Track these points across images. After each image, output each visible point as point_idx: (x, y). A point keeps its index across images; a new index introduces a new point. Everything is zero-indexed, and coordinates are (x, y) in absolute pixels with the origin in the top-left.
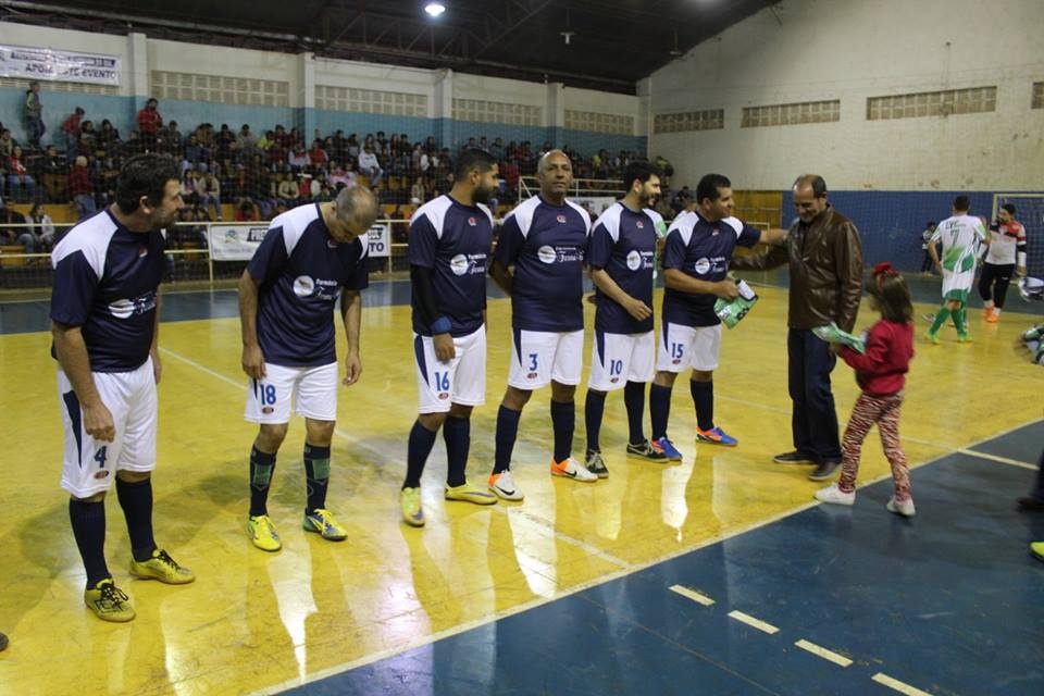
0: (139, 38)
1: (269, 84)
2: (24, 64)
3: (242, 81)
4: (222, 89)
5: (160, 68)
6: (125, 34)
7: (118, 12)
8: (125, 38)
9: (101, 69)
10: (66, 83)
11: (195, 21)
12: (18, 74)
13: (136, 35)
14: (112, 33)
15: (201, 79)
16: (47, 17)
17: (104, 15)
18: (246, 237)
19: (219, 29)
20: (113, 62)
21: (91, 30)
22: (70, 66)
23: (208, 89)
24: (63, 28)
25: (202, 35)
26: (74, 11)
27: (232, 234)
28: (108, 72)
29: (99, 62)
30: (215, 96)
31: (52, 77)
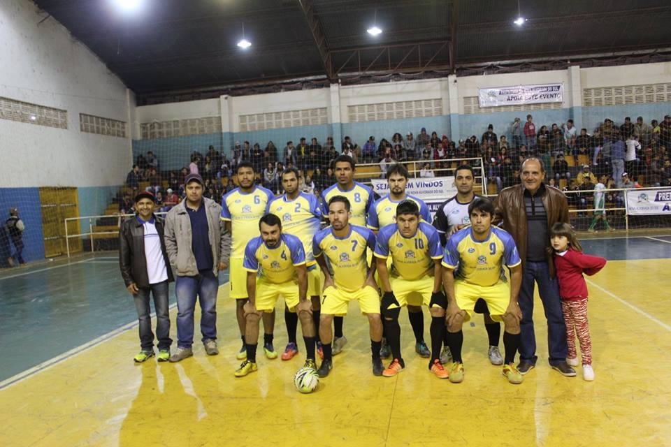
0: (575, 69)
1: (670, 85)
2: (506, 97)
3: (649, 87)
4: (634, 95)
5: (589, 87)
6: (566, 68)
7: (562, 55)
8: (566, 70)
9: (552, 93)
10: (529, 105)
11: (613, 51)
12: (503, 103)
13: (573, 67)
14: (557, 69)
15: (618, 89)
16: (519, 66)
17: (553, 58)
18: (654, 198)
19: (631, 53)
20: (559, 87)
21: (545, 69)
22: (533, 94)
23: (624, 96)
24: (528, 71)
25: (619, 59)
26: (535, 60)
27: (643, 196)
28: (555, 94)
29: (550, 89)
30: (629, 100)
31: (522, 102)
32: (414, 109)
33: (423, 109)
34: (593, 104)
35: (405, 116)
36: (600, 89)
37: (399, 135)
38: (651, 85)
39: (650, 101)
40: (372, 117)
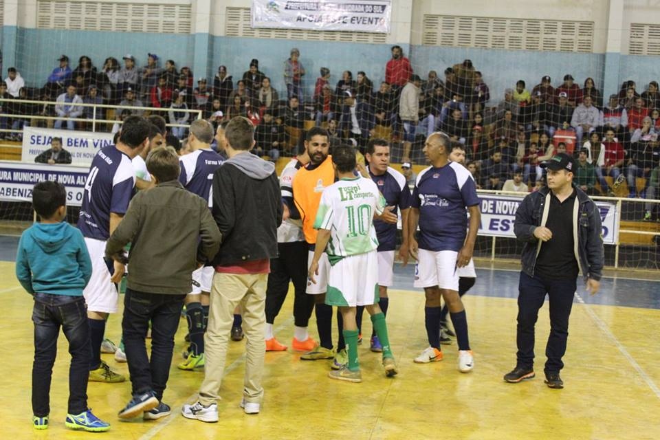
1: (568, 26)
2: (296, 15)
3: (533, 25)
4: (508, 34)
5: (433, 12)
10: (334, 32)
12: (291, 25)
15: (483, 21)
20: (384, 7)
22: (340, 14)
23: (490, 33)
28: (377, 19)
29: (369, 9)
30: (499, 42)
31: (320, 26)
32: (145, 18)
33: (161, 19)
34: (439, 42)
35: (129, 28)
36: (453, 17)
37: (115, 62)
38: (537, 21)
39: (532, 47)
40: (75, 23)
